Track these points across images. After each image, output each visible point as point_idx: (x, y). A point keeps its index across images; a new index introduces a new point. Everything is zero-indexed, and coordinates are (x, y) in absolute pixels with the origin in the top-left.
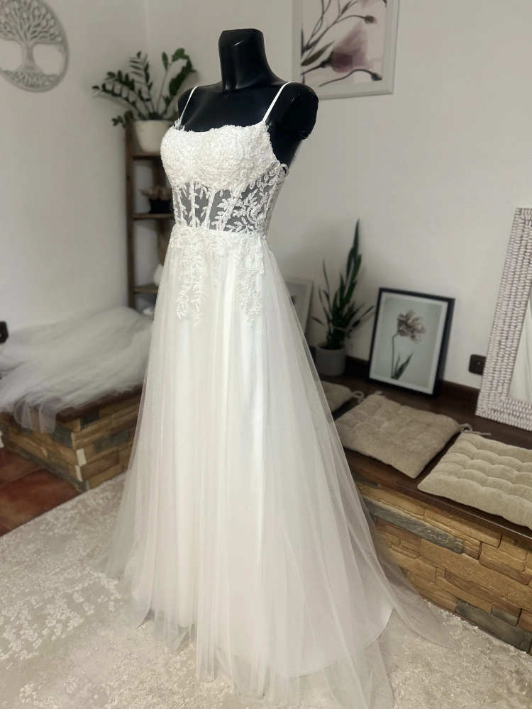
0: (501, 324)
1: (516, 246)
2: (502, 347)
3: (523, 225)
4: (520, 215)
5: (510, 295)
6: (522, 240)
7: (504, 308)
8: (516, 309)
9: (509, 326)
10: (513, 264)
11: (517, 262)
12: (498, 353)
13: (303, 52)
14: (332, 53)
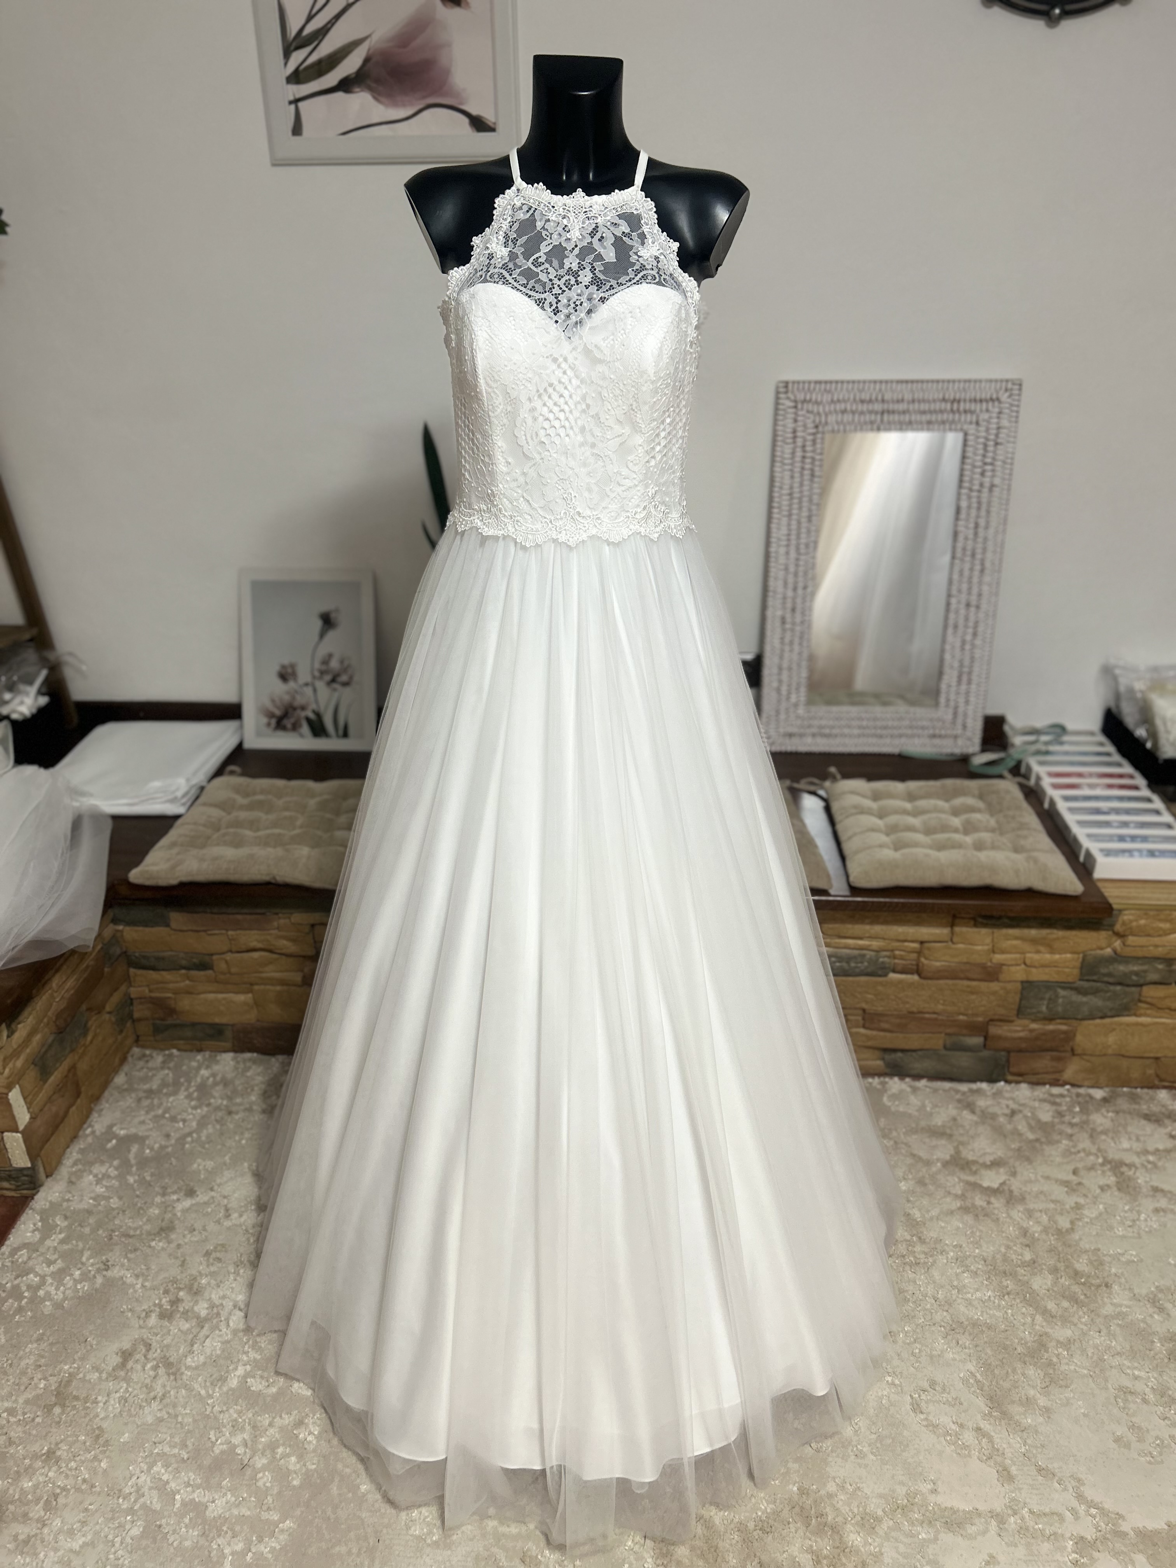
0: (780, 589)
1: (788, 449)
2: (788, 626)
3: (793, 410)
4: (786, 392)
5: (789, 535)
6: (795, 437)
7: (782, 560)
8: (803, 557)
9: (795, 589)
10: (787, 481)
11: (792, 477)
12: (782, 639)
13: (287, 54)
14: (367, 60)
